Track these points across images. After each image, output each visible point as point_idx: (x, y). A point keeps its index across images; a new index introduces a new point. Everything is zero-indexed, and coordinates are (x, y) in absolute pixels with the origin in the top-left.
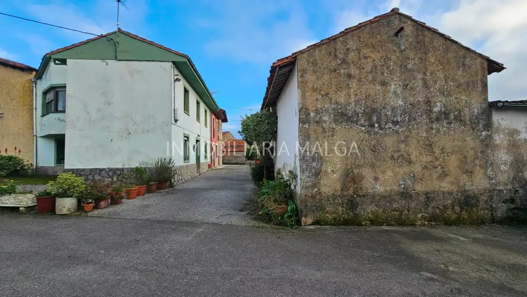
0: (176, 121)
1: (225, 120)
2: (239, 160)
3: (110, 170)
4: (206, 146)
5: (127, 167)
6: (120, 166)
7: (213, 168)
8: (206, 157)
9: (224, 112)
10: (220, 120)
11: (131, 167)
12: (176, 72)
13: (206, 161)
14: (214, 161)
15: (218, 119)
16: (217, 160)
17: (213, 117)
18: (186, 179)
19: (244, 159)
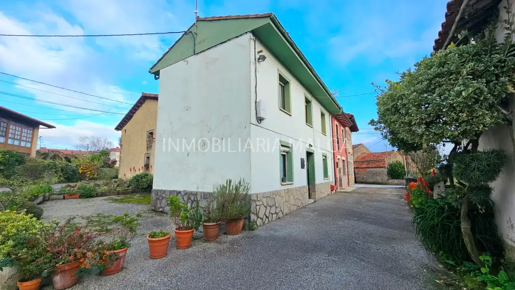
0: (260, 120)
1: (354, 128)
2: (379, 179)
3: (186, 193)
4: (325, 161)
5: (201, 190)
6: (193, 189)
7: (339, 190)
8: (326, 175)
9: (351, 118)
10: (347, 129)
11: (204, 191)
12: (259, 47)
13: (326, 181)
14: (341, 180)
15: (344, 127)
16: (345, 180)
17: (336, 123)
18: (286, 211)
19: (386, 178)
